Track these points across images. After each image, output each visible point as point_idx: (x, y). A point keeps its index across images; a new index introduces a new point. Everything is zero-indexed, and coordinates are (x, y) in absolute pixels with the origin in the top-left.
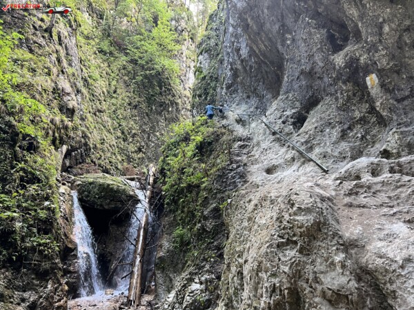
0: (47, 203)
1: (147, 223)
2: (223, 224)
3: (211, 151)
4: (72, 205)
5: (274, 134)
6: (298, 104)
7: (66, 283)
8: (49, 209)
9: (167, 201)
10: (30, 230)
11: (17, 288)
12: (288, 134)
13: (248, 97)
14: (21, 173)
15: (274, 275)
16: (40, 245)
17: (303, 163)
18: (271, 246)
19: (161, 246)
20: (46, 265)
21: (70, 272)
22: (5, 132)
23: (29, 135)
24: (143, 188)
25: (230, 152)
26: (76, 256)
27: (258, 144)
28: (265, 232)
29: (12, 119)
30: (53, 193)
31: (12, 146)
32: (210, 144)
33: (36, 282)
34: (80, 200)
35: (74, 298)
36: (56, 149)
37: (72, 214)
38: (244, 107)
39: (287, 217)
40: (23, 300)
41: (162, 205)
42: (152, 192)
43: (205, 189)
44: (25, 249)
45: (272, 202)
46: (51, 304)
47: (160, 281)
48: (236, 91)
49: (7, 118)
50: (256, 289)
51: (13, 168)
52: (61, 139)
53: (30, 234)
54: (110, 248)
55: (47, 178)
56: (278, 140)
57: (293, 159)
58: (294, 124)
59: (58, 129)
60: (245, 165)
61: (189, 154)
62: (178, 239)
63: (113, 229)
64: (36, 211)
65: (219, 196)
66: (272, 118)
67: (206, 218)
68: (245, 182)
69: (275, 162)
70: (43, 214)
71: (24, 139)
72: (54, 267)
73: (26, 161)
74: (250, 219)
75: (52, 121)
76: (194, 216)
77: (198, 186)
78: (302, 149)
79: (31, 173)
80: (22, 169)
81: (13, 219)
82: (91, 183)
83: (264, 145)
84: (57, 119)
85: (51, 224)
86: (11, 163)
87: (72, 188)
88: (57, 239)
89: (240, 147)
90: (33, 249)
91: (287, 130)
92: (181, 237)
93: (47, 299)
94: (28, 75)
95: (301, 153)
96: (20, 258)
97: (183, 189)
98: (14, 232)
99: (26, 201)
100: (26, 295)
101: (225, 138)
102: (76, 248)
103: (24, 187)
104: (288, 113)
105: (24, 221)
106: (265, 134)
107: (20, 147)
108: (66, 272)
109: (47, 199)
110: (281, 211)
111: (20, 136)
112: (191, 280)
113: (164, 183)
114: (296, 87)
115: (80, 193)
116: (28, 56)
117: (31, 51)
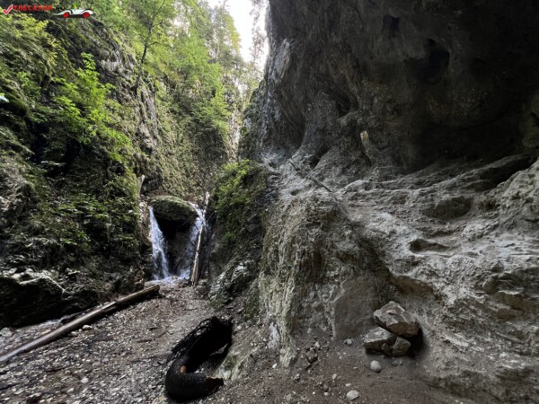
0: (131, 211)
1: (203, 231)
2: (261, 227)
3: (252, 182)
4: (149, 216)
5: (297, 170)
6: (314, 151)
7: (144, 270)
8: (132, 216)
9: (218, 217)
10: (118, 229)
11: (107, 270)
12: (306, 170)
13: (278, 149)
14: (111, 188)
15: (304, 244)
16: (125, 240)
17: (317, 188)
18: (302, 226)
19: (214, 246)
20: (129, 255)
21: (146, 262)
22: (99, 157)
23: (117, 162)
24: (201, 208)
25: (266, 182)
26: (151, 252)
27: (286, 176)
28: (297, 219)
29: (104, 148)
30: (135, 205)
31: (105, 168)
32: (252, 176)
33: (120, 266)
34: (155, 213)
35: (149, 280)
36: (138, 176)
37: (148, 222)
38: (275, 155)
39: (313, 208)
40: (111, 278)
41: (215, 220)
42: (207, 211)
43: (248, 204)
44: (114, 242)
45: (301, 202)
46: (132, 282)
47: (213, 269)
48: (270, 144)
49: (101, 147)
50: (290, 255)
51: (104, 184)
52: (141, 169)
53: (117, 232)
54: (176, 248)
55: (131, 194)
56: (300, 174)
57: (310, 186)
58: (311, 164)
59: (139, 162)
60: (277, 189)
61: (237, 183)
62: (227, 241)
63: (178, 235)
64: (122, 216)
65: (258, 209)
66: (296, 160)
67: (248, 223)
68: (277, 200)
69: (297, 188)
70: (127, 219)
71: (114, 164)
72: (135, 257)
73: (115, 180)
74: (284, 216)
75: (135, 155)
76: (239, 224)
77: (243, 204)
78: (317, 179)
79: (118, 189)
80: (112, 185)
81: (105, 220)
82: (163, 201)
83: (289, 177)
84: (139, 154)
85: (133, 226)
86: (103, 180)
87: (148, 204)
88: (138, 237)
89: (273, 179)
90: (120, 242)
91: (306, 167)
92: (229, 239)
93: (129, 278)
94: (119, 118)
95: (315, 181)
96: (109, 248)
97: (231, 207)
98: (105, 229)
99: (114, 209)
100: (113, 275)
101: (262, 172)
102: (151, 246)
103: (113, 198)
104: (307, 157)
105: (113, 222)
106: (291, 170)
107: (110, 170)
108: (144, 262)
109: (131, 208)
110: (308, 205)
111: (111, 162)
112: (237, 264)
113: (217, 204)
114: (313, 139)
115: (155, 208)
116: (118, 105)
117: (120, 102)
